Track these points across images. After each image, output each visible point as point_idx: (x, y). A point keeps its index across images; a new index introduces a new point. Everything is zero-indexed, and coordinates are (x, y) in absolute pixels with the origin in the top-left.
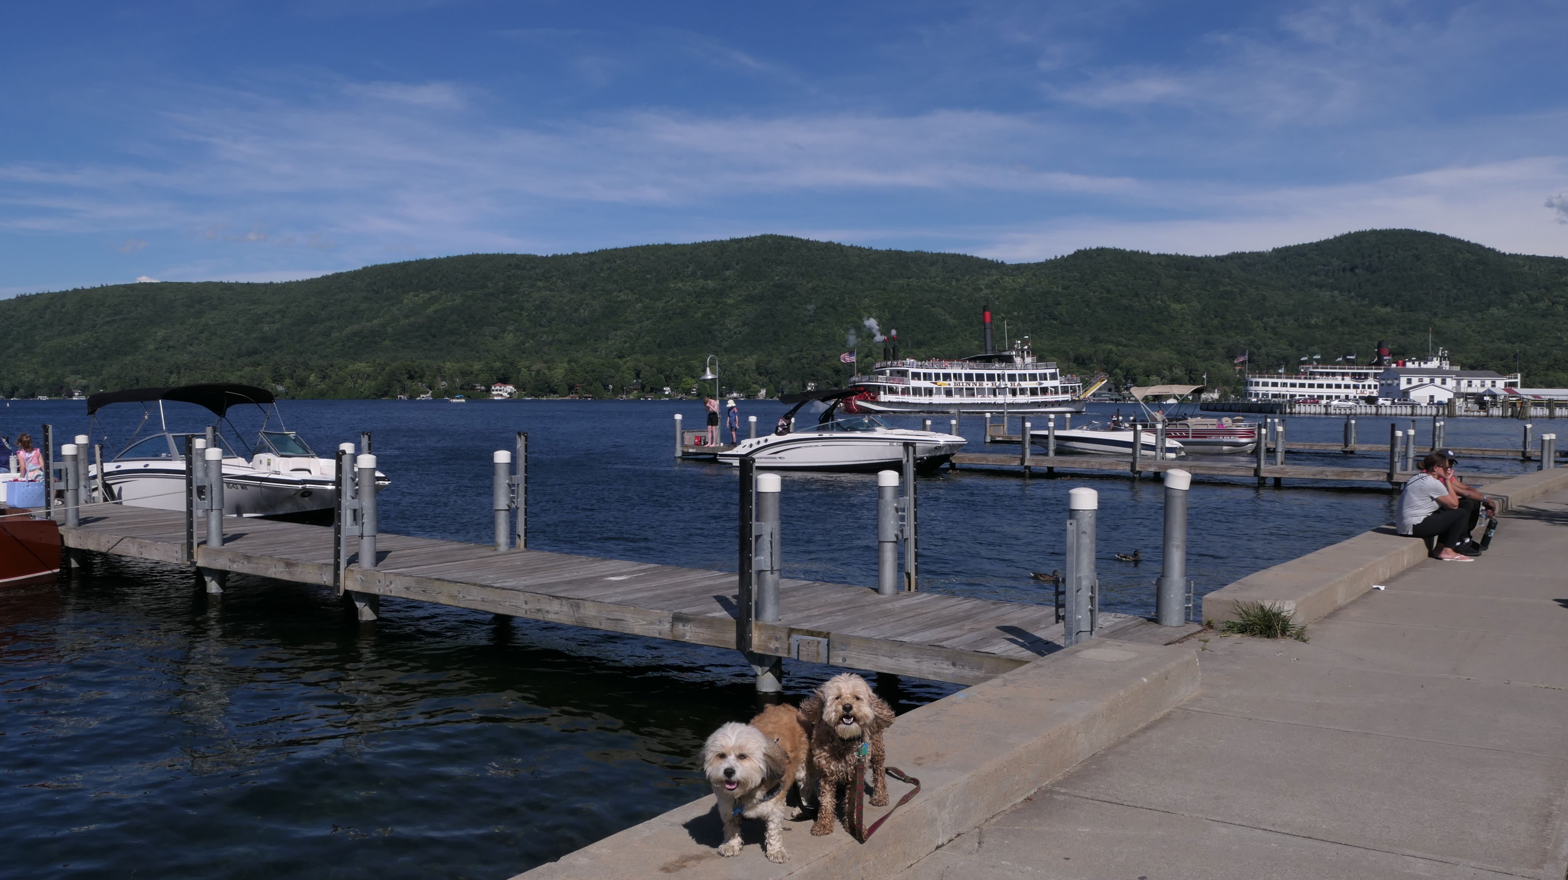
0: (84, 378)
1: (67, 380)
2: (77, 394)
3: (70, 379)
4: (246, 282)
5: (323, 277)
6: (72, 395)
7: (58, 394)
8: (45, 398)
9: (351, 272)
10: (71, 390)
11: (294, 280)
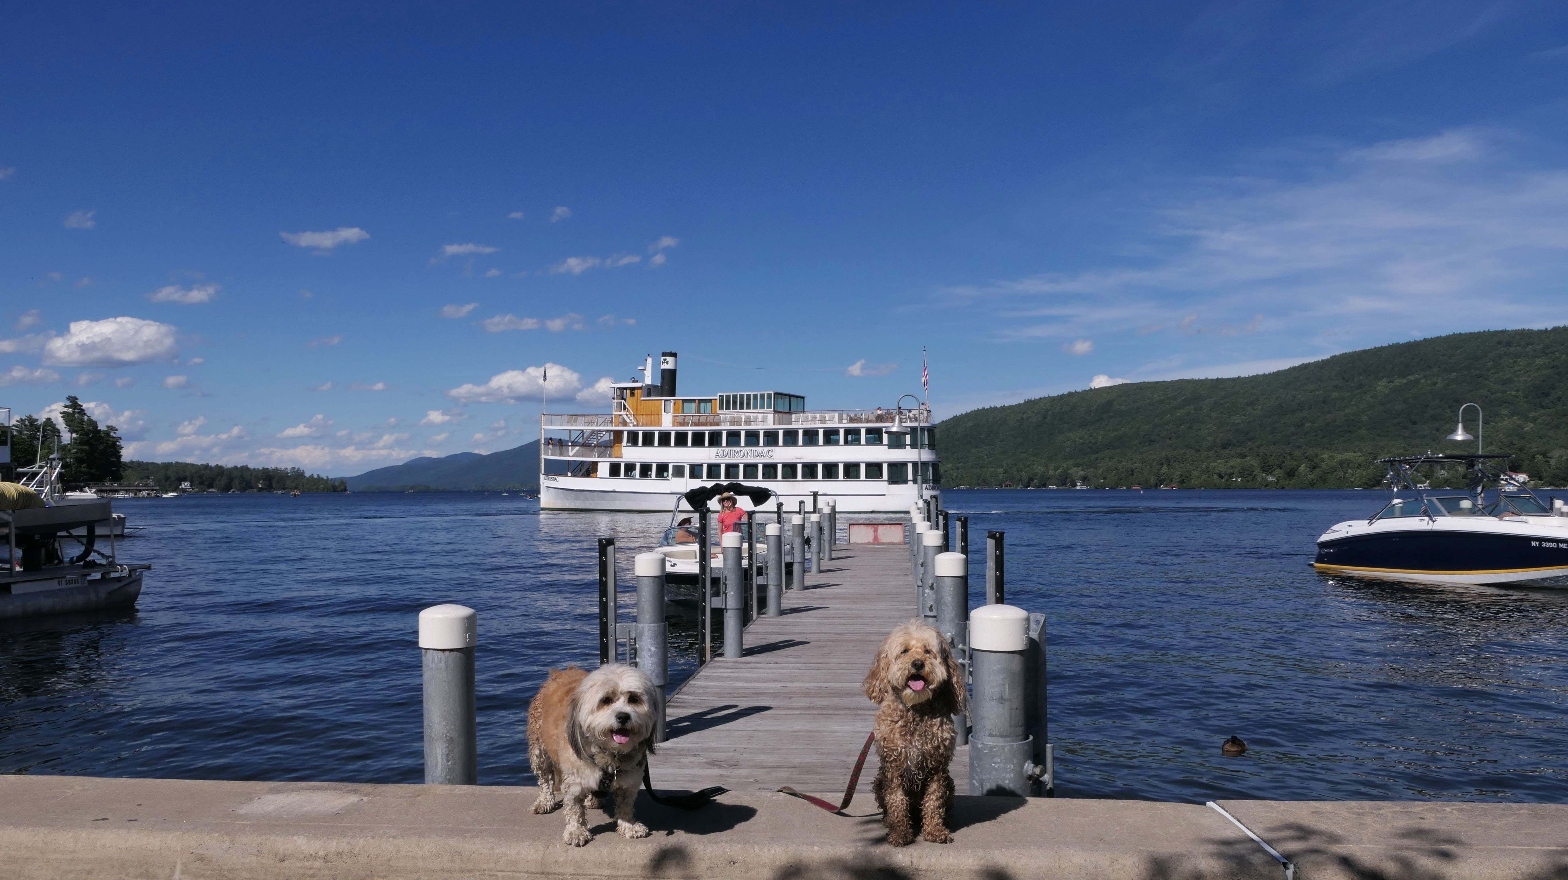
0: (1083, 470)
1: (1071, 471)
2: (1079, 484)
3: (1072, 471)
4: (1215, 378)
5: (1290, 369)
6: (1075, 486)
7: (1064, 484)
8: (1055, 487)
9: (1318, 361)
10: (1074, 480)
11: (1261, 373)
